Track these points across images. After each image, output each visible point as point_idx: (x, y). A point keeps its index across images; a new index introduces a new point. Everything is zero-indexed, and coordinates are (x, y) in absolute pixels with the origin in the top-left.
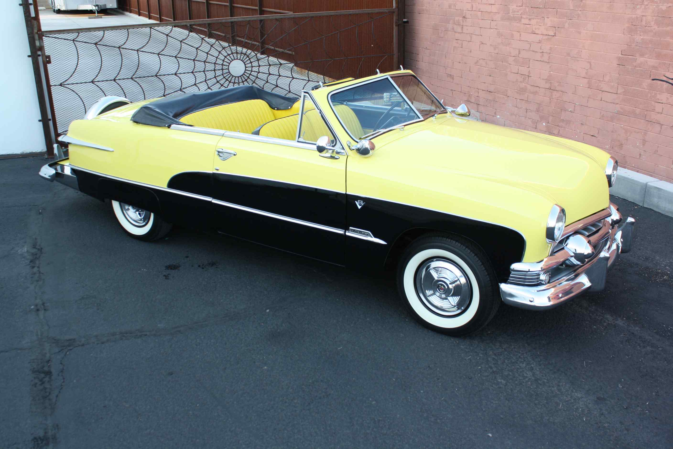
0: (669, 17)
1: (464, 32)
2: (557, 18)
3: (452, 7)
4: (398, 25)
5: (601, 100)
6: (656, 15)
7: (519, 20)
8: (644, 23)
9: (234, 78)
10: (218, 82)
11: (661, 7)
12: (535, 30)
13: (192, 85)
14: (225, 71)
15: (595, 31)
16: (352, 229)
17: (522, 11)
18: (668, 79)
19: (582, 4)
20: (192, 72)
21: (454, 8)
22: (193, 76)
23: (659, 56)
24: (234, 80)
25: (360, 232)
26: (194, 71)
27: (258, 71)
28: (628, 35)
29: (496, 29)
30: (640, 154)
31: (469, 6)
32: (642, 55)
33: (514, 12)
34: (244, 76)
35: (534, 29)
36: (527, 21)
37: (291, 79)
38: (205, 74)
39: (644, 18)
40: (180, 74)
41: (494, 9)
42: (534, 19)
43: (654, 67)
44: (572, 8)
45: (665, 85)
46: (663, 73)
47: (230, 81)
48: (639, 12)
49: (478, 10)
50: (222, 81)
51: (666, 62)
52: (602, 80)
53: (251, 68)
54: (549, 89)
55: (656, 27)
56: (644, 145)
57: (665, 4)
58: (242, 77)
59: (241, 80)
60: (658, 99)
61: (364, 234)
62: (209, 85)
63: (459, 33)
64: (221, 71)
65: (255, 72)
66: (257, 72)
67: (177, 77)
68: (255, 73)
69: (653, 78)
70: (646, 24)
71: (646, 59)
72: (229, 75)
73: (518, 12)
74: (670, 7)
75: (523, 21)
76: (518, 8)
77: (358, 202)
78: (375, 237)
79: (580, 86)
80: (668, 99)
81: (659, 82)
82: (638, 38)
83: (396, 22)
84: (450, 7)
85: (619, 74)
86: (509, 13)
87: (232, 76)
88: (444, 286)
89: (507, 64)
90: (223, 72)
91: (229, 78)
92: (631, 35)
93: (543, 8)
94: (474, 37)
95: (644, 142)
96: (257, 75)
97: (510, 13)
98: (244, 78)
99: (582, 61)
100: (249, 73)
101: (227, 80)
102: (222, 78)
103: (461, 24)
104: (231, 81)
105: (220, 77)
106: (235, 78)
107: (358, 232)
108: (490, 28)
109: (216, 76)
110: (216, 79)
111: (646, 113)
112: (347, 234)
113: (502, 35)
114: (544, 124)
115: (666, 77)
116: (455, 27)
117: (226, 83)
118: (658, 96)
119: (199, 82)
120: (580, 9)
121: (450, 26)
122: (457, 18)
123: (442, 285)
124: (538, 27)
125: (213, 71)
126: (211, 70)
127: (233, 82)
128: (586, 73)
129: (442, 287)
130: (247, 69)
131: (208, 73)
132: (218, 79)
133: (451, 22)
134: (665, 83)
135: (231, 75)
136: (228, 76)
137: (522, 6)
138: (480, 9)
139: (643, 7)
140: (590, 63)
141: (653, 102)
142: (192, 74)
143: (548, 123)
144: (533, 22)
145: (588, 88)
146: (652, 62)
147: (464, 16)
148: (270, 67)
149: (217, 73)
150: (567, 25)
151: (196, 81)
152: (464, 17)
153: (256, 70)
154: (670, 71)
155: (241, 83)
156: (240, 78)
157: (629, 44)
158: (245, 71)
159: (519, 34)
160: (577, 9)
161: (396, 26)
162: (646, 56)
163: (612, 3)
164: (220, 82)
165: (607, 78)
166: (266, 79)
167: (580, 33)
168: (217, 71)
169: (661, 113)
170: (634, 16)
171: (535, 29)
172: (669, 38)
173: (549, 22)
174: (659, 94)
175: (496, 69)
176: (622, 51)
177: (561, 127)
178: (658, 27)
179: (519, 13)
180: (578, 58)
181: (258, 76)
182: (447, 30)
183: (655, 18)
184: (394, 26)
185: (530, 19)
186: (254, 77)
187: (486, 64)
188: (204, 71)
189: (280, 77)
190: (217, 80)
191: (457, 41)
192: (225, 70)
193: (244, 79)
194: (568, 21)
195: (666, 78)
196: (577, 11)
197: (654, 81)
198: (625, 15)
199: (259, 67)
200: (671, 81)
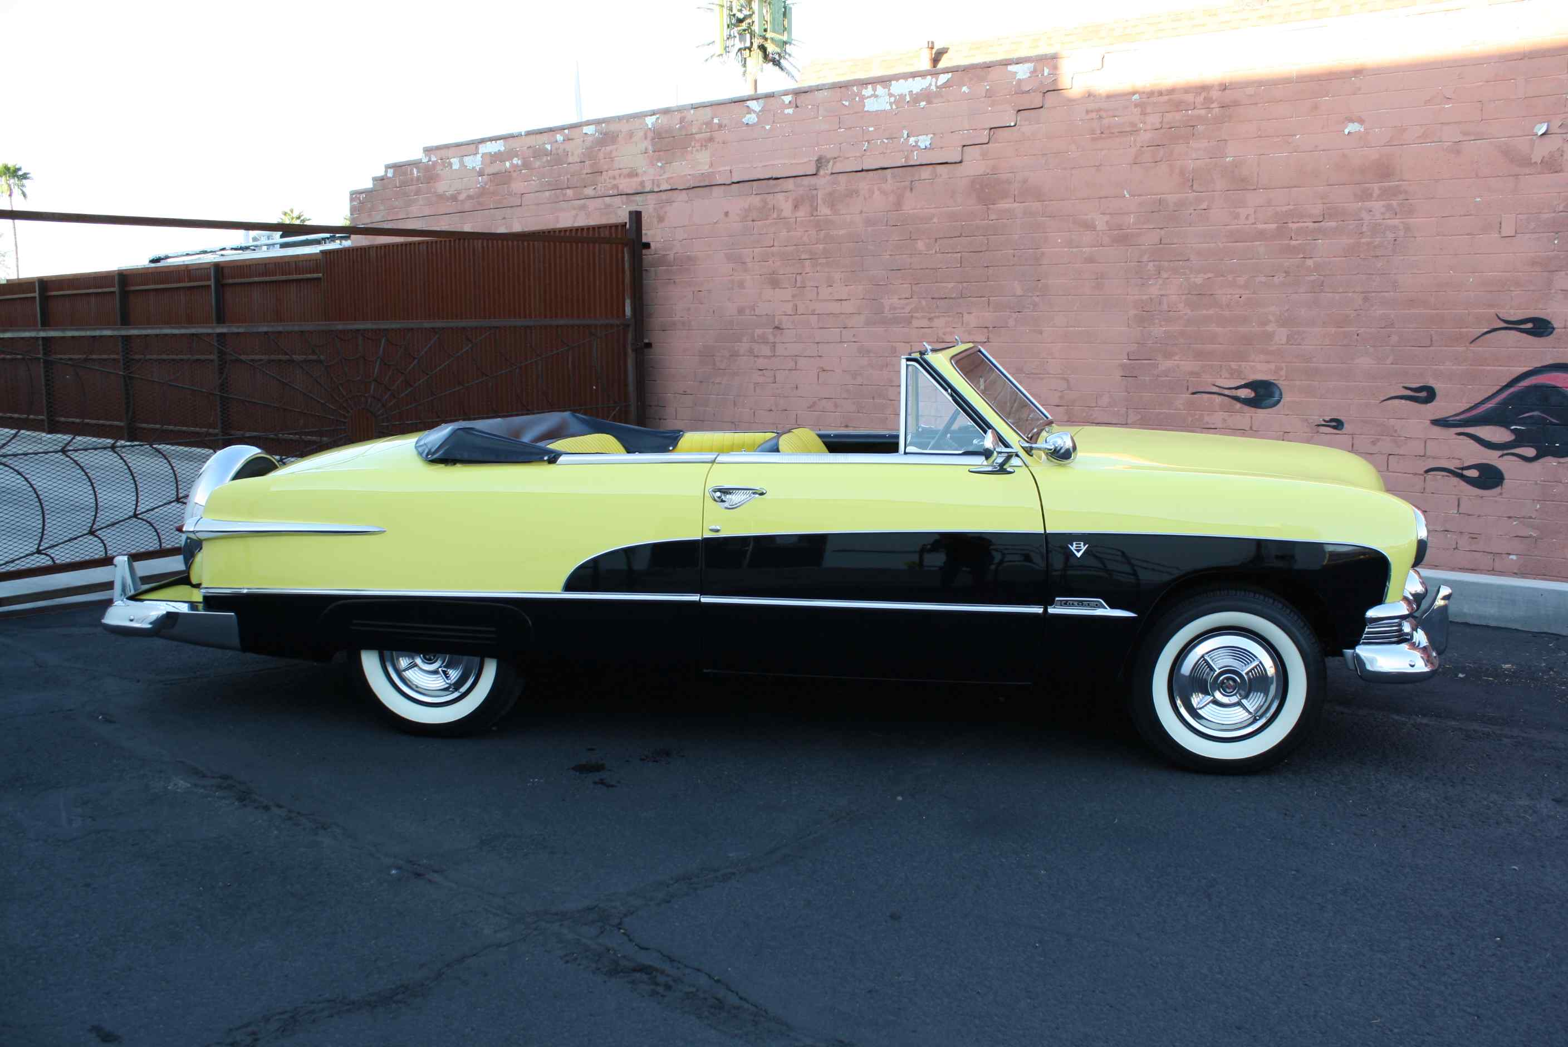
0: (1211, 293)
1: (777, 354)
2: (989, 311)
3: (747, 312)
4: (636, 350)
6: (1186, 292)
7: (908, 321)
8: (1165, 307)
11: (1193, 280)
12: (944, 336)
15: (1071, 327)
16: (1061, 601)
17: (913, 306)
18: (1222, 389)
19: (1040, 286)
21: (753, 313)
23: (1199, 355)
25: (1081, 604)
28: (1139, 328)
29: (855, 342)
31: (789, 308)
32: (1168, 356)
33: (895, 309)
35: (941, 335)
36: (924, 323)
39: (1165, 299)
41: (848, 307)
42: (939, 317)
43: (1192, 373)
44: (1021, 294)
45: (1218, 399)
46: (1210, 380)
48: (1154, 291)
49: (810, 312)
51: (1215, 363)
52: (1094, 405)
55: (1189, 312)
57: (1202, 275)
60: (1207, 423)
61: (1089, 605)
63: (765, 357)
69: (1194, 391)
70: (1168, 307)
71: (1176, 362)
73: (903, 308)
74: (1209, 278)
75: (916, 323)
76: (903, 302)
77: (1074, 545)
78: (1112, 606)
80: (1224, 420)
81: (1205, 396)
82: (1158, 330)
83: (633, 344)
84: (741, 311)
85: (1127, 391)
86: (883, 313)
88: (1234, 680)
89: (884, 401)
92: (1145, 327)
93: (958, 298)
94: (802, 362)
97: (886, 310)
99: (1049, 377)
103: (771, 339)
107: (1076, 603)
108: (840, 342)
112: (1051, 610)
113: (869, 352)
115: (1217, 386)
116: (756, 347)
118: (1206, 419)
120: (1038, 294)
121: (743, 347)
122: (758, 331)
123: (1228, 679)
124: (948, 330)
128: (1061, 398)
129: (1231, 682)
133: (745, 339)
134: (1216, 396)
137: (911, 298)
138: (814, 310)
139: (1160, 281)
140: (1067, 380)
144: (939, 323)
146: (1188, 365)
147: (777, 323)
150: (1011, 323)
152: (777, 328)
154: (1223, 377)
157: (1141, 342)
159: (908, 345)
160: (1030, 294)
161: (633, 350)
162: (1176, 358)
163: (1099, 280)
165: (1105, 400)
167: (1041, 332)
170: (1145, 297)
171: (944, 334)
172: (1214, 325)
173: (972, 320)
174: (1208, 415)
175: (858, 412)
176: (1128, 354)
178: (1192, 311)
179: (908, 309)
180: (1040, 374)
182: (734, 355)
183: (1184, 297)
184: (630, 351)
185: (930, 319)
187: (836, 406)
191: (761, 373)
194: (1014, 315)
195: (1217, 388)
196: (1031, 296)
197: (1196, 396)
198: (1128, 296)
200: (1226, 392)
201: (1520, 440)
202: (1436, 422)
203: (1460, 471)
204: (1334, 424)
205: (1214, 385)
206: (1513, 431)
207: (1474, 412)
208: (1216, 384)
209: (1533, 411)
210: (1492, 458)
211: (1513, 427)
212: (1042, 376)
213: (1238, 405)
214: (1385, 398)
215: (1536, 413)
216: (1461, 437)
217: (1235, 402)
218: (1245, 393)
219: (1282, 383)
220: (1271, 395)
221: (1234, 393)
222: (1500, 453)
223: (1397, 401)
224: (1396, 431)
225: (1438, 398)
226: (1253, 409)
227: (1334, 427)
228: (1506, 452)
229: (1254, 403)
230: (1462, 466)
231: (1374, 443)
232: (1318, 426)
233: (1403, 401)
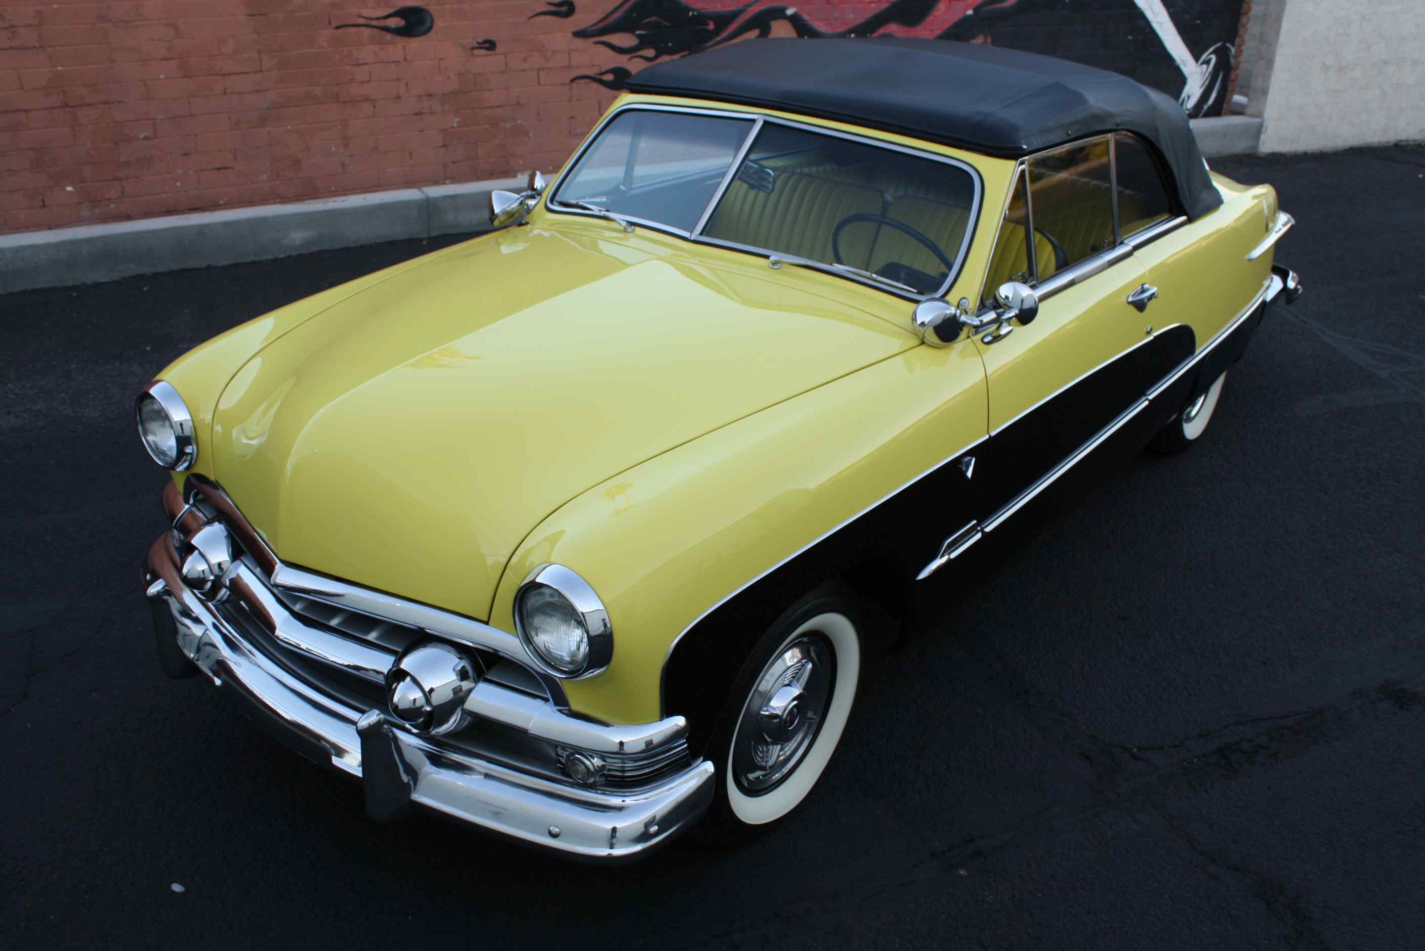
5: (225, 93)
18: (369, 20)
30: (343, 164)
43: (333, 5)
45: (366, 32)
46: (354, 11)
52: (215, 53)
54: (60, 107)
56: (346, 146)
60: (357, 59)
69: (338, 25)
79: (160, 79)
80: (375, 53)
81: (352, 30)
85: (257, 33)
95: (346, 141)
99: (148, 25)
111: (336, 89)
114: (69, 189)
115: (364, 17)
118: (356, 54)
128: (169, 49)
134: (363, 28)
140: (173, 25)
141: (348, 68)
143: (83, 181)
145: (183, 77)
154: (368, 5)
165: (229, 47)
169: (369, 81)
174: (357, 49)
177: (127, 178)
180: (135, 21)
195: (364, 19)
197: (341, 30)
200: (375, 23)
201: (644, 43)
202: (577, 34)
203: (598, 77)
204: (487, 45)
205: (360, 16)
206: (639, 36)
207: (607, 22)
208: (364, 15)
209: (651, 16)
210: (622, 61)
211: (638, 32)
212: (136, 23)
213: (389, 36)
214: (532, 14)
215: (654, 18)
216: (599, 45)
217: (385, 33)
218: (394, 22)
219: (432, 8)
220: (421, 22)
221: (382, 23)
222: (628, 57)
223: (542, 18)
224: (544, 46)
225: (577, 10)
226: (405, 39)
227: (488, 49)
228: (634, 55)
229: (406, 32)
230: (599, 72)
231: (525, 60)
232: (473, 48)
233: (548, 17)
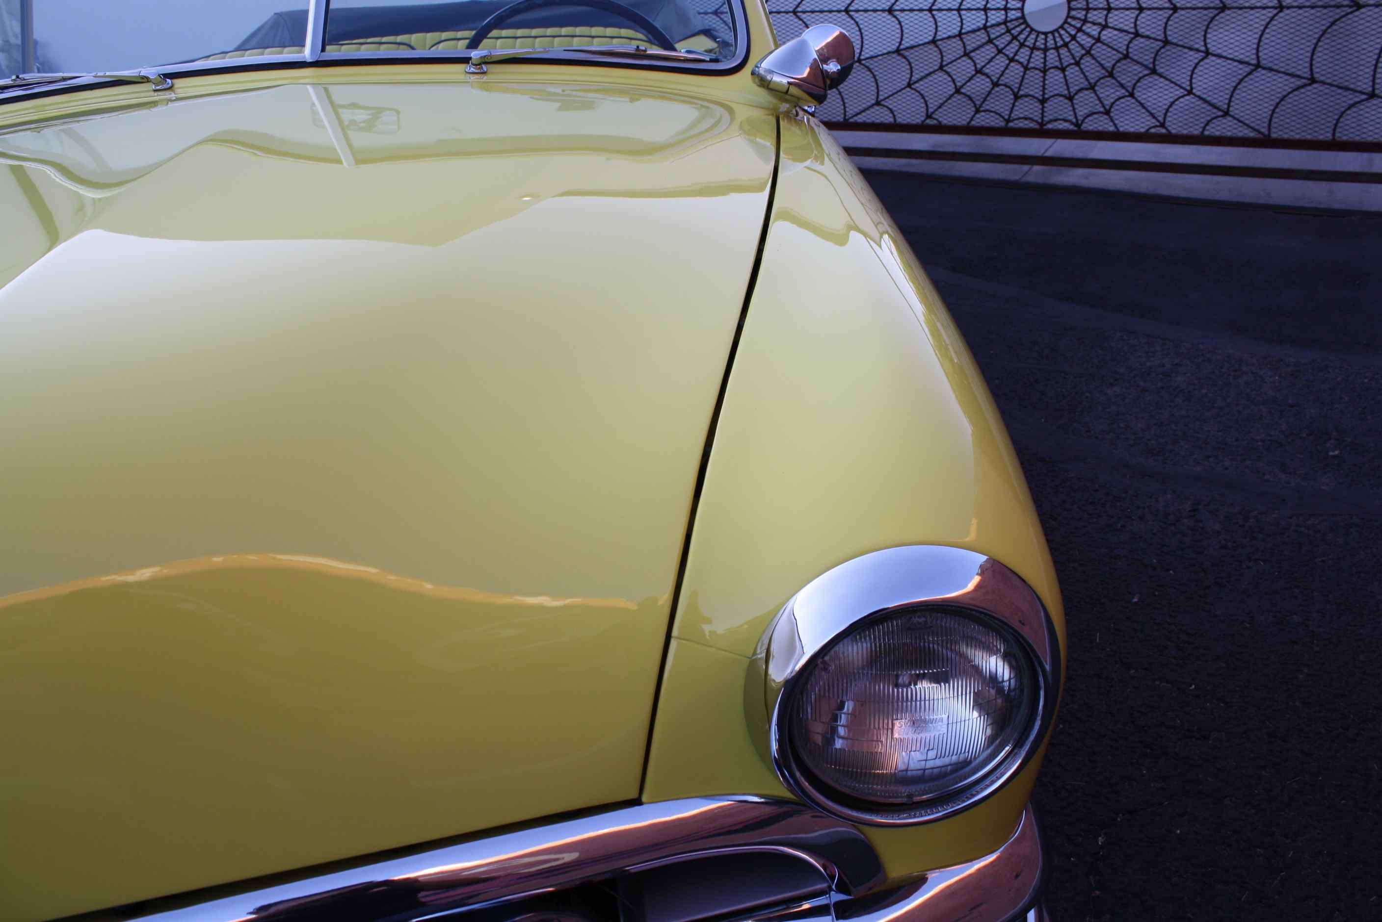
9: (1033, 36)
10: (990, 41)
13: (926, 43)
14: (1013, 15)
20: (930, 10)
22: (931, 19)
24: (1033, 41)
26: (934, 8)
27: (1104, 23)
34: (1062, 32)
37: (1200, 55)
38: (960, 16)
40: (902, 10)
47: (1022, 41)
50: (1003, 41)
53: (1084, 13)
58: (1057, 35)
59: (1052, 42)
62: (968, 47)
64: (1003, 12)
65: (1094, 24)
66: (1099, 24)
67: (894, 19)
68: (1095, 27)
72: (1023, 26)
87: (1028, 29)
90: (1007, 17)
91: (1020, 33)
96: (1100, 33)
98: (1063, 39)
100: (1078, 25)
101: (1015, 38)
102: (1003, 31)
104: (1027, 43)
105: (998, 29)
106: (1037, 36)
109: (988, 24)
110: (988, 32)
117: (1012, 45)
119: (945, 36)
125: (983, 13)
126: (978, 9)
127: (1031, 46)
130: (1073, 13)
131: (969, 15)
132: (994, 33)
135: (1028, 26)
136: (1018, 29)
142: (930, 15)
148: (1143, 15)
149: (993, 17)
151: (936, 33)
153: (1100, 21)
155: (1052, 51)
156: (1050, 37)
158: (1066, 19)
164: (997, 43)
166: (1125, 48)
168: (993, 12)
181: (1103, 38)
186: (1089, 40)
188: (959, 10)
189: (1168, 48)
190: (989, 36)
192: (1013, 12)
193: (1062, 43)
199: (1109, 12)
